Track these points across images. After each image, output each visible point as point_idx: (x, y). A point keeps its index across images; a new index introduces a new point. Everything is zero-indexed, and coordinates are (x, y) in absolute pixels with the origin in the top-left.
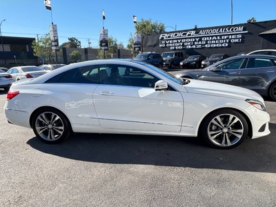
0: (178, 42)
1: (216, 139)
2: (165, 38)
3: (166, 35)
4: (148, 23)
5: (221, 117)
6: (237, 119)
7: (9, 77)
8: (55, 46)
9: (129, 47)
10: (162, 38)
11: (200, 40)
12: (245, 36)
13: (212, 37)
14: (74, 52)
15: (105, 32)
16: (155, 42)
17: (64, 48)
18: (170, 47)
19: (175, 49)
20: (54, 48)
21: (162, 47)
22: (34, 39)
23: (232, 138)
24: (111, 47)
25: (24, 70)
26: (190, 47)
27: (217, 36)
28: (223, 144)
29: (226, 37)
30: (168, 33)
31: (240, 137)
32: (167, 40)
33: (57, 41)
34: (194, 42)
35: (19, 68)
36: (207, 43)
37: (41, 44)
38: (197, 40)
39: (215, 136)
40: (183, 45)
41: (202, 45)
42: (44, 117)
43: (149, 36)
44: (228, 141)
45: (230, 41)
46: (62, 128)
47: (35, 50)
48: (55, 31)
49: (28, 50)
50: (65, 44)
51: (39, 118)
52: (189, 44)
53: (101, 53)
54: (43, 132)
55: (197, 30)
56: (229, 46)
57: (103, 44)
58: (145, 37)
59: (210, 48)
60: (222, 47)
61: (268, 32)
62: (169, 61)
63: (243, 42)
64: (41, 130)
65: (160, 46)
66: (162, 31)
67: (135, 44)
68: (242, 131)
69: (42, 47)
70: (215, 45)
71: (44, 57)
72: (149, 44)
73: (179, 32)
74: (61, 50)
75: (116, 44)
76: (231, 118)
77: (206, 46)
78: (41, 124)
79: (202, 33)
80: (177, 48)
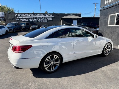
2: (18, 16)
3: (19, 14)
4: (5, 8)
10: (17, 16)
11: (36, 18)
12: (53, 18)
13: (41, 17)
16: (13, 17)
18: (22, 20)
21: (17, 20)
26: (31, 21)
27: (43, 17)
29: (46, 18)
32: (20, 17)
34: (33, 19)
36: (39, 20)
40: (28, 20)
41: (37, 20)
45: (48, 20)
52: (31, 19)
55: (34, 14)
56: (48, 22)
58: (7, 14)
59: (40, 22)
60: (45, 22)
62: (24, 27)
63: (52, 20)
65: (16, 19)
70: (42, 21)
72: (9, 18)
73: (25, 14)
77: (39, 21)
79: (36, 15)
80: (25, 21)
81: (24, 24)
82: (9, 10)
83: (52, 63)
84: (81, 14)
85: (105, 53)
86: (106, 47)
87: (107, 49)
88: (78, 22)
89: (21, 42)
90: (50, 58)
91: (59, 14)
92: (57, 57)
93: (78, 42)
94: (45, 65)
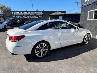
0: (20, 15)
2: (15, 14)
3: (15, 12)
4: (4, 7)
12: (43, 15)
16: (10, 15)
18: (17, 17)
21: (14, 17)
26: (25, 17)
27: (34, 14)
34: (27, 16)
38: (28, 15)
40: (23, 17)
41: (30, 17)
45: (38, 16)
52: (25, 16)
55: (27, 12)
58: (5, 12)
59: (33, 18)
60: (36, 18)
65: (13, 16)
72: (7, 15)
77: (31, 17)
79: (29, 13)
80: (20, 17)
81: (20, 20)
82: (7, 9)
83: (42, 50)
84: (65, 11)
85: (85, 42)
86: (86, 37)
87: (87, 39)
88: (63, 18)
89: (16, 33)
90: (40, 46)
91: (48, 11)
92: (46, 45)
93: (62, 33)
94: (36, 51)
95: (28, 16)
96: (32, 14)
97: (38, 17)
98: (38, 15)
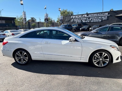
0: (79, 20)
1: (97, 63)
4: (66, 11)
5: (99, 53)
6: (106, 55)
7: (4, 35)
8: (25, 21)
9: (58, 21)
10: (72, 18)
11: (89, 19)
12: (109, 17)
13: (94, 17)
14: (33, 24)
15: (47, 15)
16: (69, 20)
17: (29, 22)
18: (75, 22)
19: (78, 23)
20: (24, 22)
21: (72, 22)
22: (16, 18)
23: (104, 63)
24: (50, 22)
25: (11, 32)
26: (84, 22)
27: (96, 17)
28: (100, 66)
30: (75, 16)
31: (107, 62)
32: (74, 19)
33: (25, 19)
35: (9, 31)
36: (92, 20)
37: (19, 20)
39: (96, 62)
40: (81, 21)
41: (90, 21)
42: (19, 53)
43: (66, 17)
44: (102, 64)
46: (27, 58)
47: (16, 23)
48: (25, 14)
49: (13, 23)
50: (29, 20)
51: (17, 53)
52: (84, 20)
53: (45, 24)
54: (19, 60)
56: (102, 21)
57: (46, 20)
59: (93, 22)
60: (99, 22)
61: (119, 15)
62: (75, 28)
63: (108, 19)
64: (18, 59)
66: (72, 15)
67: (60, 20)
68: (108, 60)
69: (19, 21)
70: (95, 21)
71: (20, 26)
72: (66, 20)
73: (80, 15)
74: (27, 23)
75: (52, 20)
76: (103, 54)
78: (18, 56)
79: (90, 16)
80: (79, 22)
95: (88, 19)
96: (93, 17)
97: (101, 21)
98: (101, 18)
